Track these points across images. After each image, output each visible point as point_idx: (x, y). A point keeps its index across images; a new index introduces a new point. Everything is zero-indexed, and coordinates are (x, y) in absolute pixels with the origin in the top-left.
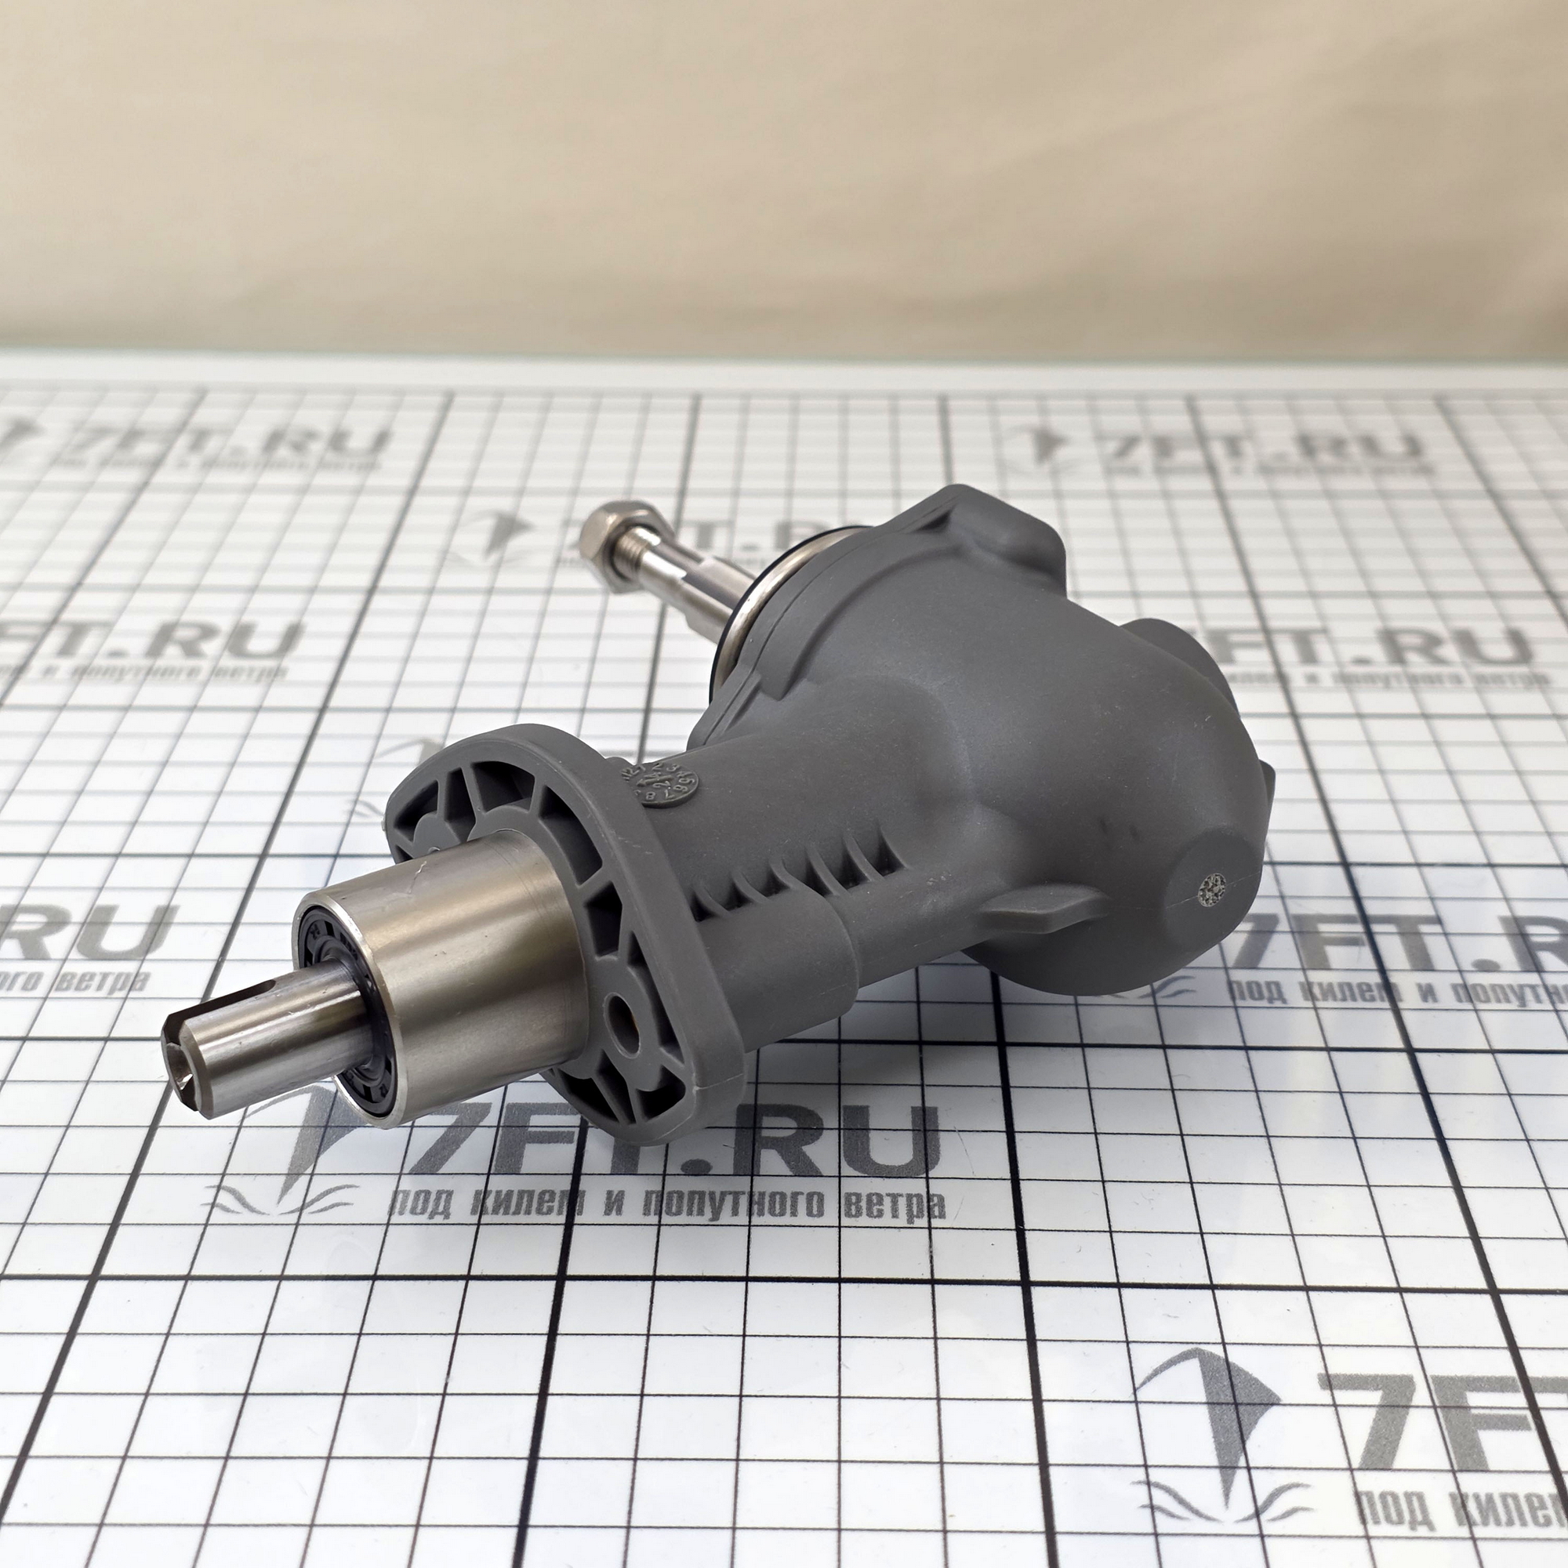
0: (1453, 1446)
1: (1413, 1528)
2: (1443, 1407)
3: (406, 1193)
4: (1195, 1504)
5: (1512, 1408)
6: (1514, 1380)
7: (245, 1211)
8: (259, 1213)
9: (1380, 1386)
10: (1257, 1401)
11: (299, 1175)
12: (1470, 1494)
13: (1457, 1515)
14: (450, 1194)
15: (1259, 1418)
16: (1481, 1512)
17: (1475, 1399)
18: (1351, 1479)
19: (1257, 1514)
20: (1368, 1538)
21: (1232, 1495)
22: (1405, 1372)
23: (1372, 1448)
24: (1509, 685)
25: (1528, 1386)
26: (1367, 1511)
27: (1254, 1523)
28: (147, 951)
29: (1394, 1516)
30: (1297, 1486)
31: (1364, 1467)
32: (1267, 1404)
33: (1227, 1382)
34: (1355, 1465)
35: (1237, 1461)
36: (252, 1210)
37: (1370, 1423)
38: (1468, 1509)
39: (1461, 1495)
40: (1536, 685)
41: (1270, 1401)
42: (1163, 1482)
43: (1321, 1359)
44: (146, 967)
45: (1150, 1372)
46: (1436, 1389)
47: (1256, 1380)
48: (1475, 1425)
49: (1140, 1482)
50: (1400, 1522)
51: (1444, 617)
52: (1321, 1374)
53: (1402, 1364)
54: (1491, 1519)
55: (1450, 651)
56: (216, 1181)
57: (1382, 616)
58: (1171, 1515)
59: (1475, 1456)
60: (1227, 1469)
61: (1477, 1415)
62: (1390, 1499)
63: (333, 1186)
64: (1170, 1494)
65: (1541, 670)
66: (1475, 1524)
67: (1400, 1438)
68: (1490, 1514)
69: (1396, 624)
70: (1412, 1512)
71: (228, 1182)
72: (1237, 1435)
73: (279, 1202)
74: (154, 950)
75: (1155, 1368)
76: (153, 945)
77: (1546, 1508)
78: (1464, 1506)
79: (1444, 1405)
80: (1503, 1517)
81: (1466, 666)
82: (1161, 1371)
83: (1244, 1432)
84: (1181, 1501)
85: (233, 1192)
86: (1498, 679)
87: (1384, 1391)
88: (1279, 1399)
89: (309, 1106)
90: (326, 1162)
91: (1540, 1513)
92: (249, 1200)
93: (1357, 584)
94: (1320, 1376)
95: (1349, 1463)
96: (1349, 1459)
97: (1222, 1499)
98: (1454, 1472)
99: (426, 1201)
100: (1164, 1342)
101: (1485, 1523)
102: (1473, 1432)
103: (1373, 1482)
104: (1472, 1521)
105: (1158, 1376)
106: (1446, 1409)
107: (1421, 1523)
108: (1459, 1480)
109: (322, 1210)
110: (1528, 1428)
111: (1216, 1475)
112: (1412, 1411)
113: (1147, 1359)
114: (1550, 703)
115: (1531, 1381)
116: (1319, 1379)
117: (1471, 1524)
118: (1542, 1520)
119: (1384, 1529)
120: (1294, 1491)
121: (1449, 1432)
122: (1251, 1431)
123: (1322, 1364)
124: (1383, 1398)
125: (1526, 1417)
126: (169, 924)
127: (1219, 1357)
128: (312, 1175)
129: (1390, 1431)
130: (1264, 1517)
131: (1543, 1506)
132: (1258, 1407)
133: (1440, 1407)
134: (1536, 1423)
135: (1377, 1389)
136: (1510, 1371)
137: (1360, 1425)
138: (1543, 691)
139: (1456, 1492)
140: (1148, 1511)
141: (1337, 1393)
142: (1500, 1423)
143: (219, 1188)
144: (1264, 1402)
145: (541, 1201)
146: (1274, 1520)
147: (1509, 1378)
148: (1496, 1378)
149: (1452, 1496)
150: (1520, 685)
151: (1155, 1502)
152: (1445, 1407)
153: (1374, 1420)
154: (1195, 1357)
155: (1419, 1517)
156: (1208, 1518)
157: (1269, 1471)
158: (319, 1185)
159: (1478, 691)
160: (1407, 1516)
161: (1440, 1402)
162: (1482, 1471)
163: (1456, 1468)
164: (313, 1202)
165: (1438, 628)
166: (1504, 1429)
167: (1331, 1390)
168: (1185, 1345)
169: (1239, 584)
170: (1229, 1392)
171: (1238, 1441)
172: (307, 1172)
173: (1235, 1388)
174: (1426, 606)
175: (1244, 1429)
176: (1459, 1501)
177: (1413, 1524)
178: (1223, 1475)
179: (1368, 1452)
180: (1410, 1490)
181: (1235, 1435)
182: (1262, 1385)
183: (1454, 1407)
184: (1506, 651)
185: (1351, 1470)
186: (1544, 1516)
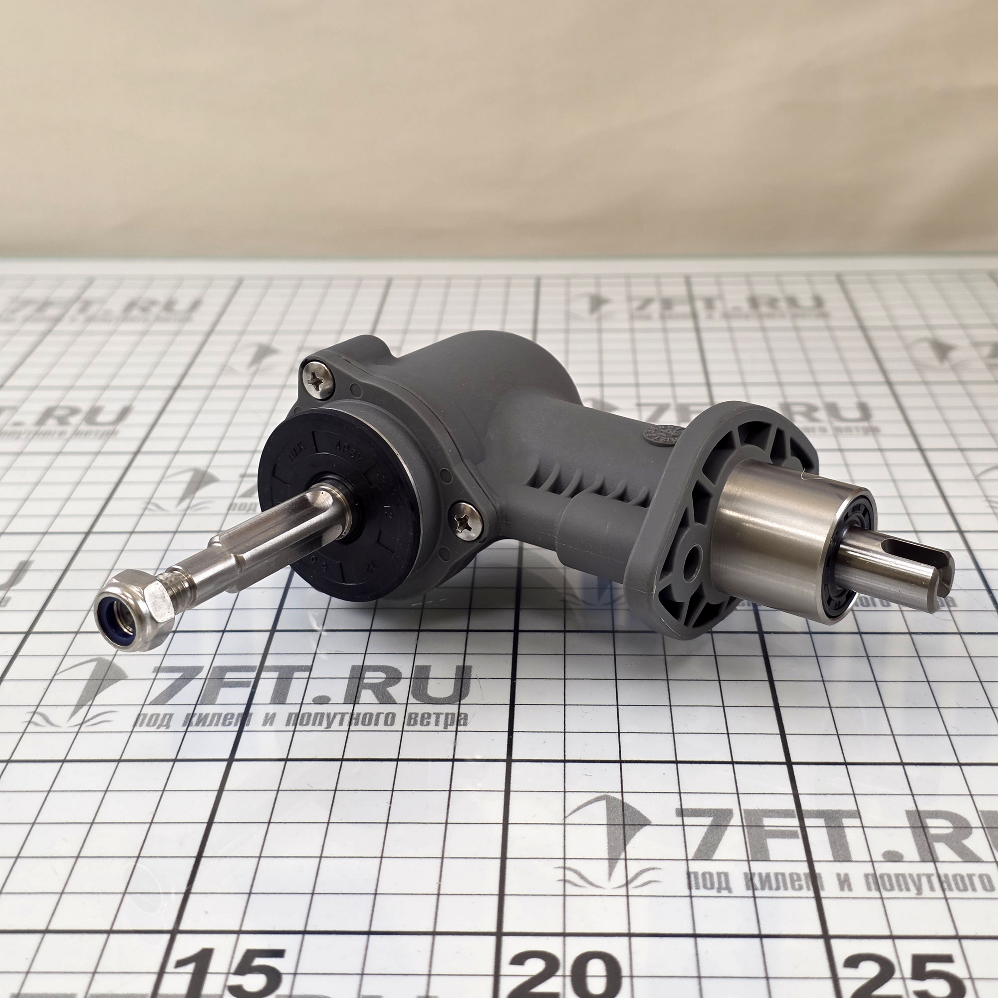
0: (750, 847)
1: (719, 891)
2: (748, 826)
3: (145, 715)
4: (590, 879)
5: (790, 827)
6: (793, 811)
7: (48, 726)
8: (56, 726)
9: (712, 815)
10: (637, 823)
11: (83, 705)
12: (757, 873)
13: (747, 885)
14: (171, 715)
15: (636, 832)
16: (761, 883)
17: (767, 821)
18: (686, 865)
19: (627, 884)
20: (691, 897)
21: (613, 874)
22: (729, 807)
23: (702, 848)
24: (855, 432)
25: (801, 814)
26: (693, 883)
27: (624, 889)
28: (11, 586)
29: (709, 885)
30: (654, 869)
31: (695, 858)
32: (643, 825)
33: (620, 813)
34: (690, 857)
35: (620, 854)
36: (52, 724)
37: (703, 835)
38: (754, 881)
39: (751, 874)
40: (871, 433)
41: (644, 823)
42: (573, 867)
43: (679, 800)
44: (9, 594)
45: (576, 807)
46: (745, 817)
47: (639, 812)
48: (766, 835)
49: (560, 867)
50: (712, 888)
51: (821, 396)
52: (678, 808)
53: (728, 803)
54: (767, 887)
55: (822, 415)
56: (33, 709)
57: (784, 396)
58: (576, 885)
59: (763, 853)
60: (612, 860)
61: (767, 830)
62: (708, 876)
63: (102, 711)
64: (577, 874)
65: (875, 424)
66: (757, 889)
67: (719, 843)
68: (767, 884)
69: (790, 400)
70: (720, 883)
71: (40, 710)
72: (622, 842)
73: (69, 720)
74: (15, 585)
75: (579, 805)
76: (15, 582)
77: (801, 881)
78: (752, 879)
79: (749, 825)
80: (774, 885)
81: (830, 422)
82: (582, 808)
83: (626, 840)
84: (583, 877)
85: (42, 715)
86: (848, 430)
87: (714, 817)
88: (650, 822)
89: (95, 669)
90: (99, 699)
91: (797, 883)
92: (52, 719)
93: (773, 378)
94: (677, 809)
95: (687, 856)
96: (687, 854)
97: (607, 876)
98: (748, 861)
99: (157, 719)
100: (586, 792)
101: (763, 888)
102: (764, 839)
103: (698, 867)
104: (755, 888)
105: (580, 810)
106: (749, 827)
107: (724, 889)
108: (751, 865)
109: (94, 725)
110: (798, 837)
111: (606, 863)
112: (729, 828)
113: (574, 801)
114: (878, 442)
115: (803, 812)
116: (676, 811)
117: (754, 889)
118: (797, 887)
119: (702, 892)
120: (651, 872)
121: (749, 840)
122: (631, 839)
123: (680, 803)
124: (712, 821)
125: (797, 831)
126: (26, 571)
127: (618, 800)
128: (91, 705)
129: (714, 839)
130: (630, 886)
131: (799, 879)
132: (637, 826)
133: (746, 826)
134: (802, 835)
135: (710, 816)
136: (792, 806)
137: (696, 836)
138: (875, 436)
139: (749, 872)
140: (562, 883)
141: (685, 818)
142: (781, 834)
143: (34, 713)
144: (641, 824)
145: (225, 720)
146: (636, 887)
147: (790, 810)
148: (783, 810)
149: (745, 874)
150: (861, 433)
151: (567, 878)
152: (749, 826)
153: (705, 833)
154: (603, 800)
155: (724, 885)
156: (597, 887)
157: (638, 861)
158: (94, 711)
159: (836, 436)
160: (716, 885)
161: (747, 823)
162: (766, 861)
163: (750, 859)
164: (89, 720)
165: (817, 402)
166: (782, 838)
167: (682, 817)
168: (599, 793)
169: (701, 379)
170: (621, 818)
171: (622, 845)
172: (88, 704)
173: (625, 816)
174: (812, 390)
175: (627, 838)
176: (749, 877)
177: (719, 890)
178: (609, 863)
179: (699, 850)
180: (720, 871)
181: (621, 841)
182: (641, 814)
183: (754, 826)
184: (856, 414)
185: (687, 860)
186: (799, 885)
